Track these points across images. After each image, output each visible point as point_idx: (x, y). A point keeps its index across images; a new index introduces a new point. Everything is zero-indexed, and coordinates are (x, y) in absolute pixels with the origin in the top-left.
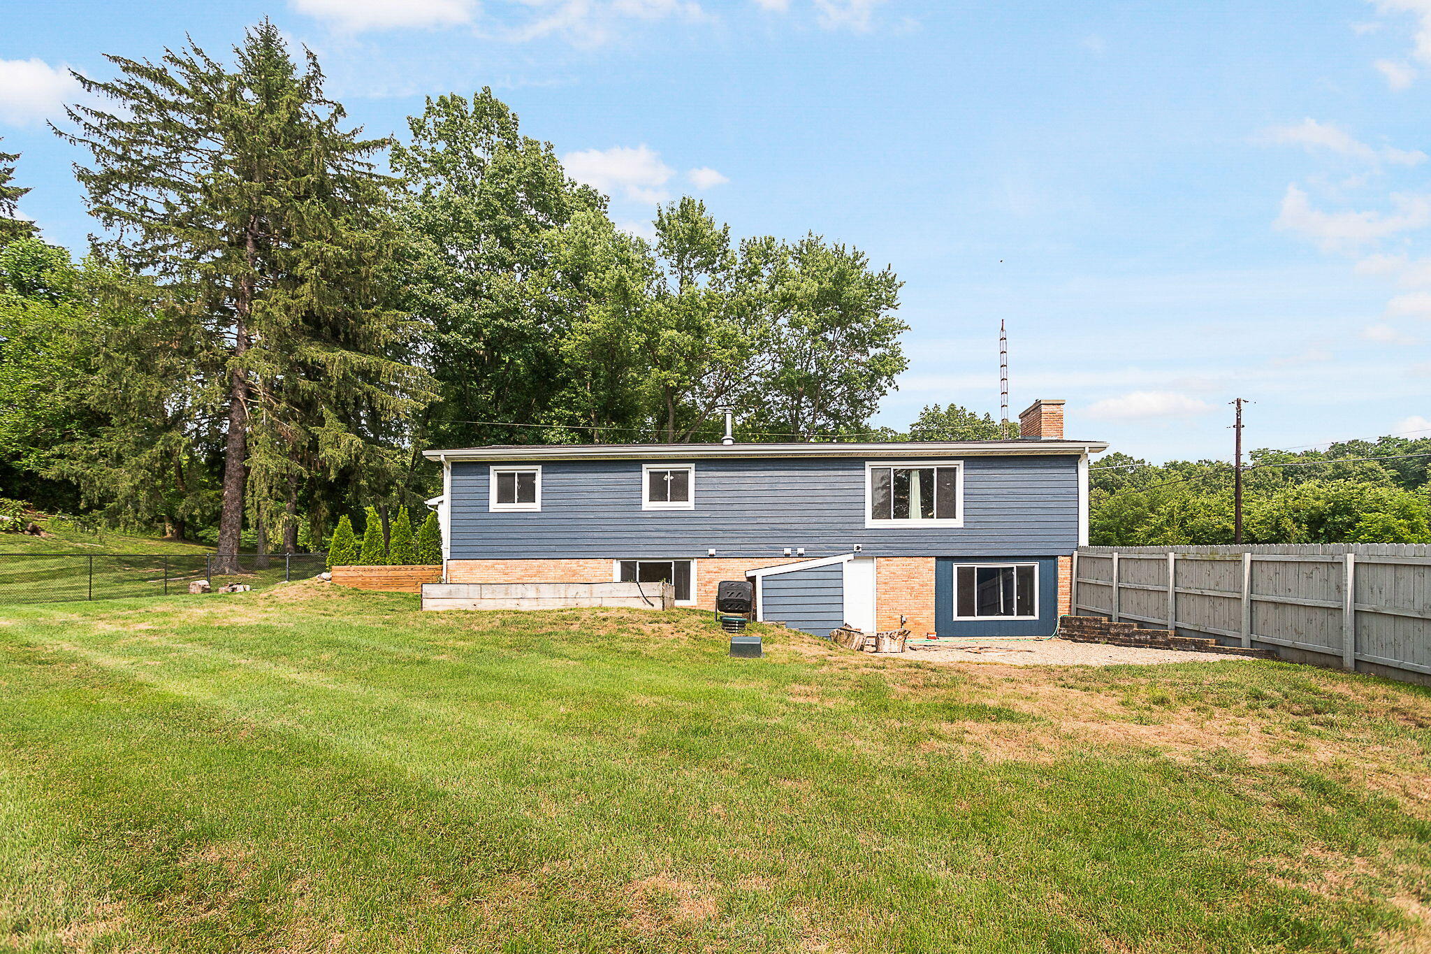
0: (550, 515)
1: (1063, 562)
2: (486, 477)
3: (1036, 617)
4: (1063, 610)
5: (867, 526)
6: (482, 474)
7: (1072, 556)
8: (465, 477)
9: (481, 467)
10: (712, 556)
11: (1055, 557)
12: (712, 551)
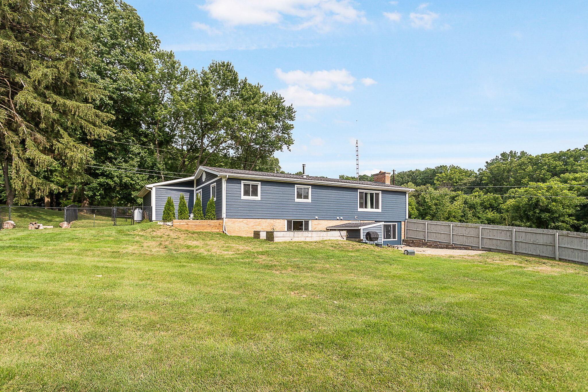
0: (264, 202)
1: (403, 223)
2: (240, 185)
3: (397, 240)
4: (403, 238)
5: (359, 211)
6: (238, 184)
7: (405, 221)
8: (232, 184)
9: (237, 180)
10: (316, 219)
11: (401, 222)
12: (317, 217)
